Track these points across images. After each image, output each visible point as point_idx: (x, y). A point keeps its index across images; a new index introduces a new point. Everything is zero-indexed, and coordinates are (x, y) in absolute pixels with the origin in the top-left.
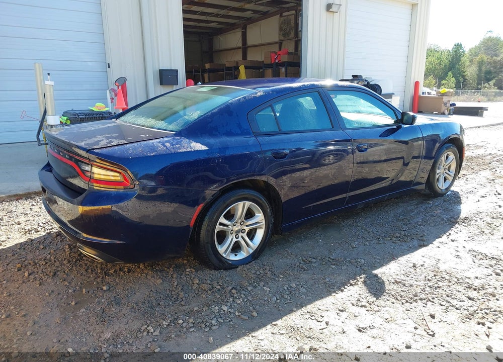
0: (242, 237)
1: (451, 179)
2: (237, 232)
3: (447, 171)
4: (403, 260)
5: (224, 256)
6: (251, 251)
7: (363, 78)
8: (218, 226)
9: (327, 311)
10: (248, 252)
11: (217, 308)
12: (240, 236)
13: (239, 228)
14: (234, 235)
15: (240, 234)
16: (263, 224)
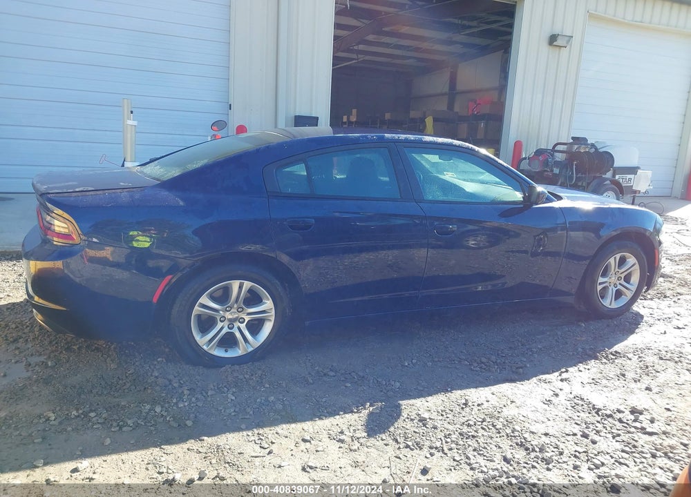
0: (239, 329)
1: (629, 295)
2: (232, 321)
3: (622, 282)
4: (457, 394)
5: (205, 347)
6: (250, 349)
7: (589, 142)
8: (196, 307)
9: (286, 437)
10: (245, 350)
11: (148, 407)
12: (236, 326)
13: (237, 315)
14: (226, 323)
15: (237, 324)
16: (272, 315)
